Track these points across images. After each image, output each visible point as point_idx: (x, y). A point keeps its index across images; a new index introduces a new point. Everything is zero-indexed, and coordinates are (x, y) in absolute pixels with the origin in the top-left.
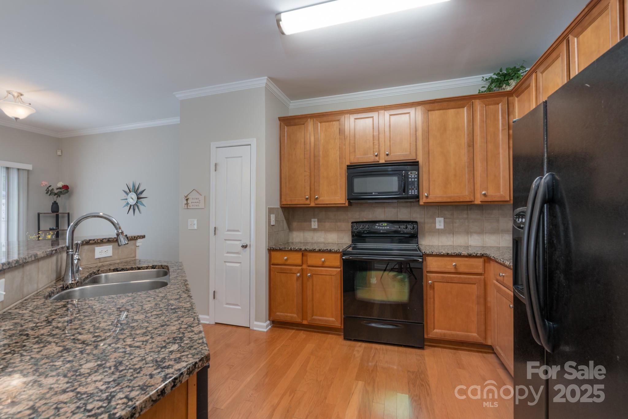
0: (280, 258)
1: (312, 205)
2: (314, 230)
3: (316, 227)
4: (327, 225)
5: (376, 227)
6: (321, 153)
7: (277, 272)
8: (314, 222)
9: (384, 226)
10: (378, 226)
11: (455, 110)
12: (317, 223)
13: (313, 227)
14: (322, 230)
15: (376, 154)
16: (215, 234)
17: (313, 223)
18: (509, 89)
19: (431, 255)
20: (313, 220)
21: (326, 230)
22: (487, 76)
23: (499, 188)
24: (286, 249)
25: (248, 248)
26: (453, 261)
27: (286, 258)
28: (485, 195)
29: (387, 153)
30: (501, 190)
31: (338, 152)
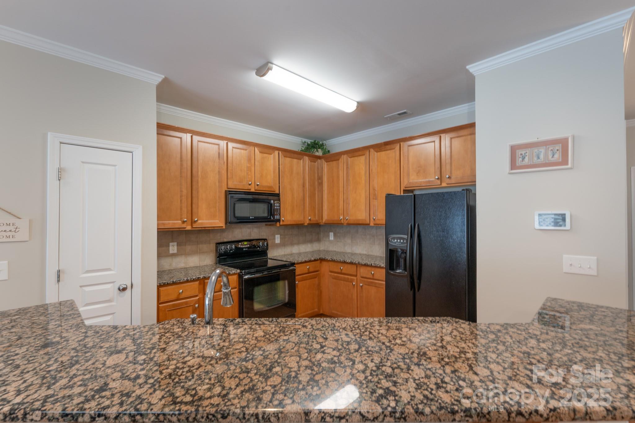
0: (171, 292)
1: (189, 228)
2: (173, 255)
3: (175, 251)
4: (188, 248)
5: (239, 246)
6: (199, 173)
7: (168, 311)
8: (173, 246)
9: (246, 245)
10: (241, 245)
11: (290, 159)
12: (176, 247)
13: (171, 252)
14: (182, 255)
15: (250, 183)
16: (59, 281)
17: (171, 248)
18: (317, 154)
19: (298, 263)
20: (171, 244)
21: (186, 254)
22: (304, 140)
23: (315, 215)
24: (181, 281)
25: (128, 292)
26: (307, 266)
27: (181, 291)
28: (310, 220)
29: (258, 183)
30: (317, 216)
31: (217, 177)
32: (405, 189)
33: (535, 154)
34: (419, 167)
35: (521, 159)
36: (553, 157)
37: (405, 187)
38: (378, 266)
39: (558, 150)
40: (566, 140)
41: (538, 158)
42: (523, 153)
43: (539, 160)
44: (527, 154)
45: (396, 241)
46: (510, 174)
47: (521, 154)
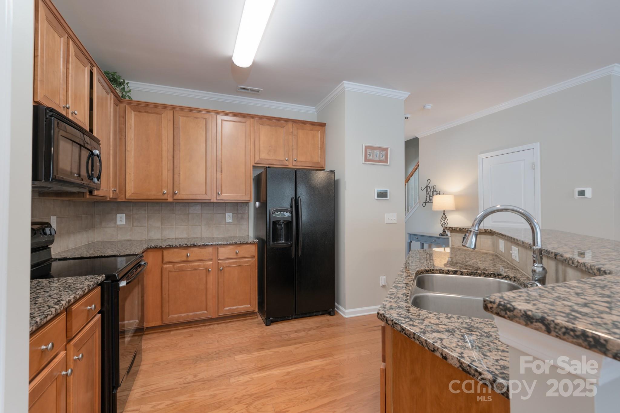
32: (254, 165)
33: (375, 154)
34: (270, 147)
35: (369, 155)
36: (382, 157)
37: (255, 163)
38: (245, 243)
39: (384, 154)
40: (388, 149)
41: (376, 157)
42: (370, 152)
43: (377, 158)
44: (372, 153)
45: (279, 213)
46: (364, 164)
47: (369, 153)
